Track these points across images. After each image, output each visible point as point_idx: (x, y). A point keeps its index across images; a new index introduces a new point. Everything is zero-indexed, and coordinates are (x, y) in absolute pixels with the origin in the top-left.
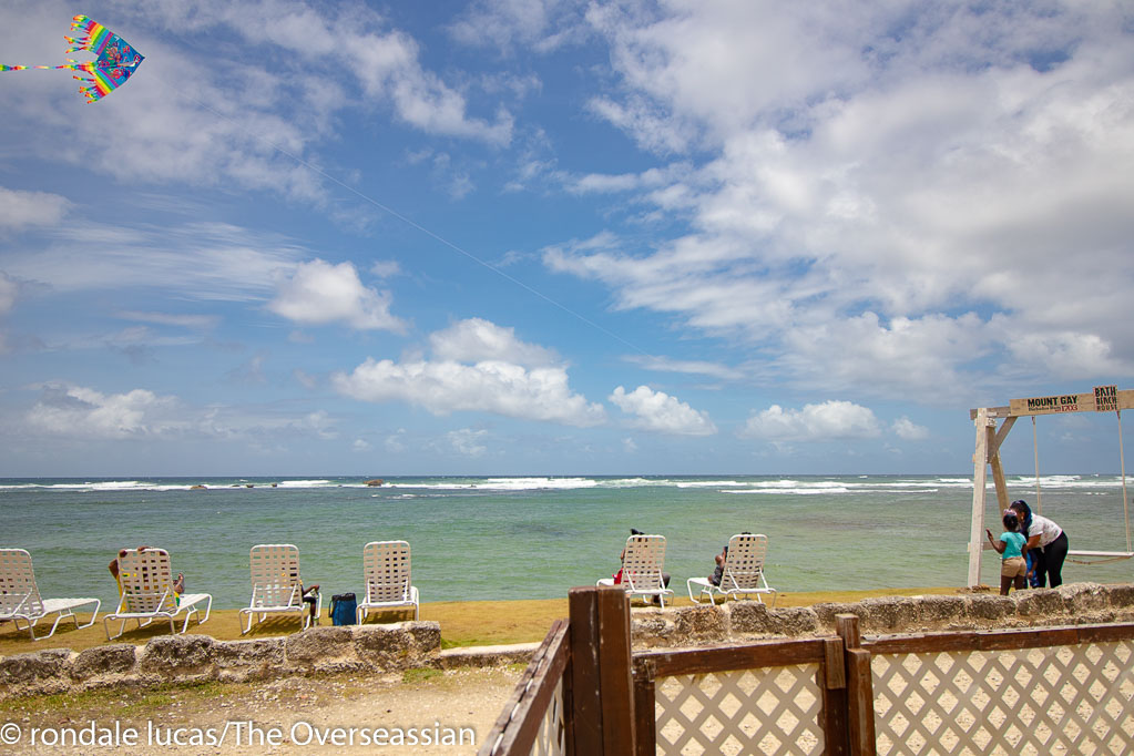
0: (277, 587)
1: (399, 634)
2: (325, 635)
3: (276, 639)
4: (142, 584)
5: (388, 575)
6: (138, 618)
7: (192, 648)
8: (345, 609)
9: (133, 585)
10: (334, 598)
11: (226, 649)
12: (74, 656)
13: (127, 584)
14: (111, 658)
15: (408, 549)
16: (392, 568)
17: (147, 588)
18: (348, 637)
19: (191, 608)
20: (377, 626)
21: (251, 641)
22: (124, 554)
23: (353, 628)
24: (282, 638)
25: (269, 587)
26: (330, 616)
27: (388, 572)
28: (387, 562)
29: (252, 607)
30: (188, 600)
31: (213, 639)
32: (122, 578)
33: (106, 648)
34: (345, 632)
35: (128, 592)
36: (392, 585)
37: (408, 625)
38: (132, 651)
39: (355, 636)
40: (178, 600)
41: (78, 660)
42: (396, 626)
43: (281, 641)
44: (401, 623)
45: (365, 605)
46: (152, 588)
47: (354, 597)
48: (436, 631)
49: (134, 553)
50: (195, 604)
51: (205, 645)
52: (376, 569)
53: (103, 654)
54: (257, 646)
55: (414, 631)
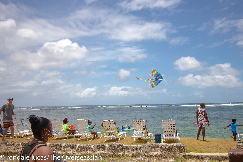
0: (140, 131)
1: (172, 147)
2: (151, 146)
3: (139, 145)
4: (109, 129)
5: (172, 129)
6: (110, 137)
7: (118, 146)
8: (158, 138)
9: (107, 129)
10: (155, 135)
11: (126, 147)
12: (93, 146)
13: (106, 129)
14: (101, 147)
15: (174, 122)
16: (172, 127)
17: (110, 130)
18: (158, 147)
19: (121, 135)
20: (166, 144)
21: (132, 145)
22: (104, 121)
23: (159, 144)
24: (140, 145)
25: (138, 131)
26: (154, 140)
27: (171, 128)
28: (171, 126)
29: (134, 136)
30: (121, 133)
31: (123, 144)
32: (104, 127)
33: (99, 144)
34: (157, 145)
35: (106, 131)
36: (171, 132)
37: (175, 144)
38: (105, 146)
39: (160, 146)
40: (118, 134)
41: (94, 147)
42: (171, 145)
43: (140, 146)
44: (173, 144)
45: (164, 138)
46: (111, 130)
47: (160, 135)
48: (183, 147)
49: (107, 121)
50: (122, 134)
51: (121, 146)
52: (168, 127)
53: (99, 146)
54: (134, 147)
55: (177, 146)
